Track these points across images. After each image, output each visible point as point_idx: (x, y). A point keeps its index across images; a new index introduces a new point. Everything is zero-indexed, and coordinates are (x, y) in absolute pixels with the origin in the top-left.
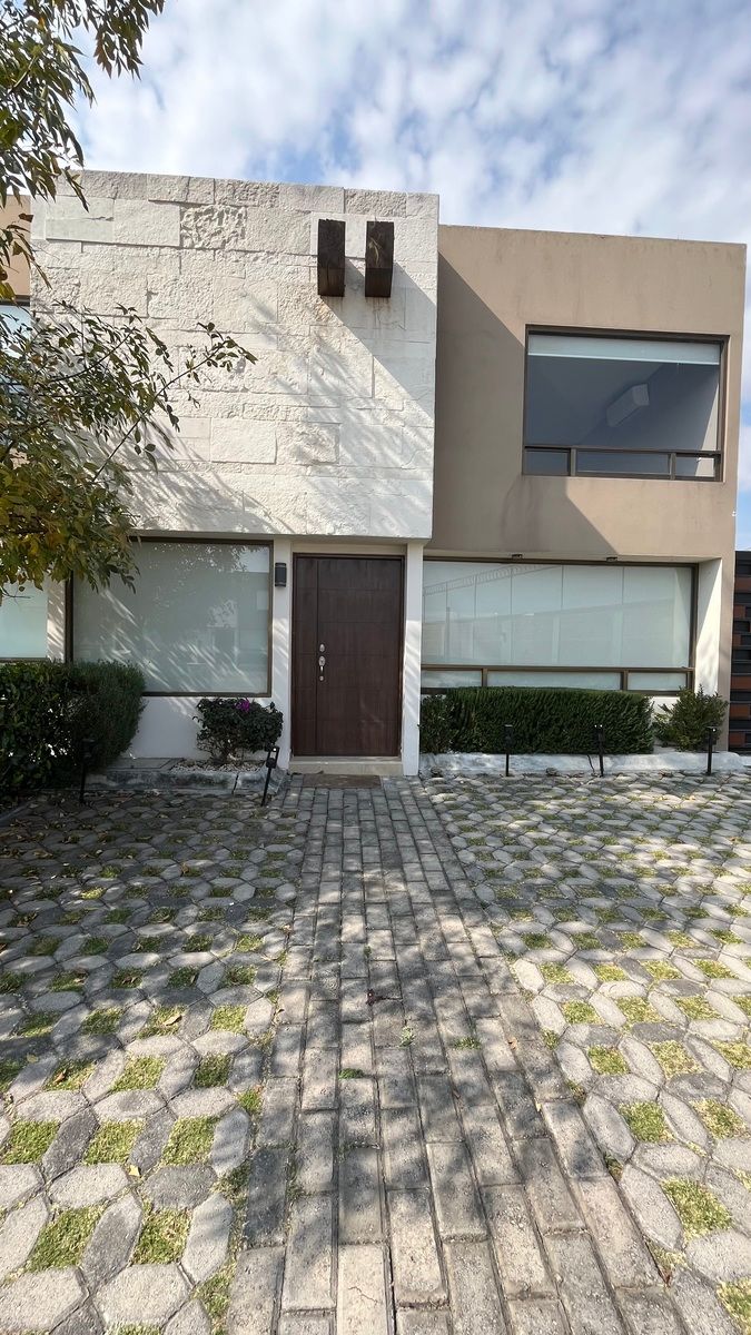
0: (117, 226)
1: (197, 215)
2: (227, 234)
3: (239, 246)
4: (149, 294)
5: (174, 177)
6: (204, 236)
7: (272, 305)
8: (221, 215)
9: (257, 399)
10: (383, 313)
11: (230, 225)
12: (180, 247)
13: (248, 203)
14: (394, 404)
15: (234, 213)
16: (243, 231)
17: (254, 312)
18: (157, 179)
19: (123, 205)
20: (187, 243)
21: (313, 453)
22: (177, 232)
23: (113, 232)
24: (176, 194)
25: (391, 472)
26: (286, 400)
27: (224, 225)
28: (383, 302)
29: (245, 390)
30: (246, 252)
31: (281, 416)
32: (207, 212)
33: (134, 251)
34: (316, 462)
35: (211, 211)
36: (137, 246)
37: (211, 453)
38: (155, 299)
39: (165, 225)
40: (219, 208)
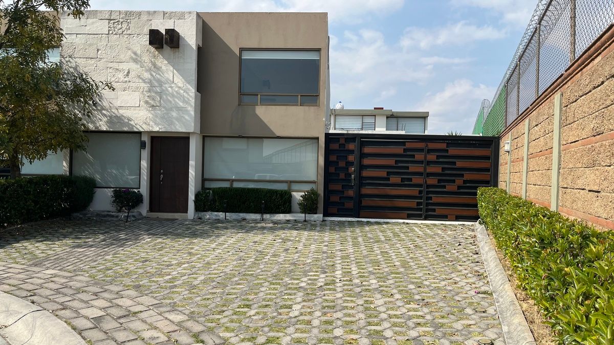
0: (88, 28)
1: (114, 23)
2: (124, 29)
3: (128, 33)
4: (98, 50)
5: (106, 11)
6: (116, 30)
7: (139, 52)
8: (122, 23)
9: (134, 85)
10: (177, 53)
11: (125, 26)
12: (108, 34)
13: (131, 18)
14: (180, 85)
15: (126, 22)
16: (129, 28)
17: (132, 55)
18: (101, 12)
19: (90, 21)
20: (111, 32)
21: (152, 102)
22: (107, 29)
23: (87, 30)
24: (107, 16)
25: (179, 109)
26: (143, 85)
27: (123, 26)
28: (177, 49)
29: (129, 82)
30: (130, 35)
31: (141, 90)
32: (117, 22)
33: (93, 36)
34: (153, 106)
35: (119, 21)
36: (94, 34)
37: (117, 103)
38: (100, 52)
39: (103, 27)
40: (121, 20)
